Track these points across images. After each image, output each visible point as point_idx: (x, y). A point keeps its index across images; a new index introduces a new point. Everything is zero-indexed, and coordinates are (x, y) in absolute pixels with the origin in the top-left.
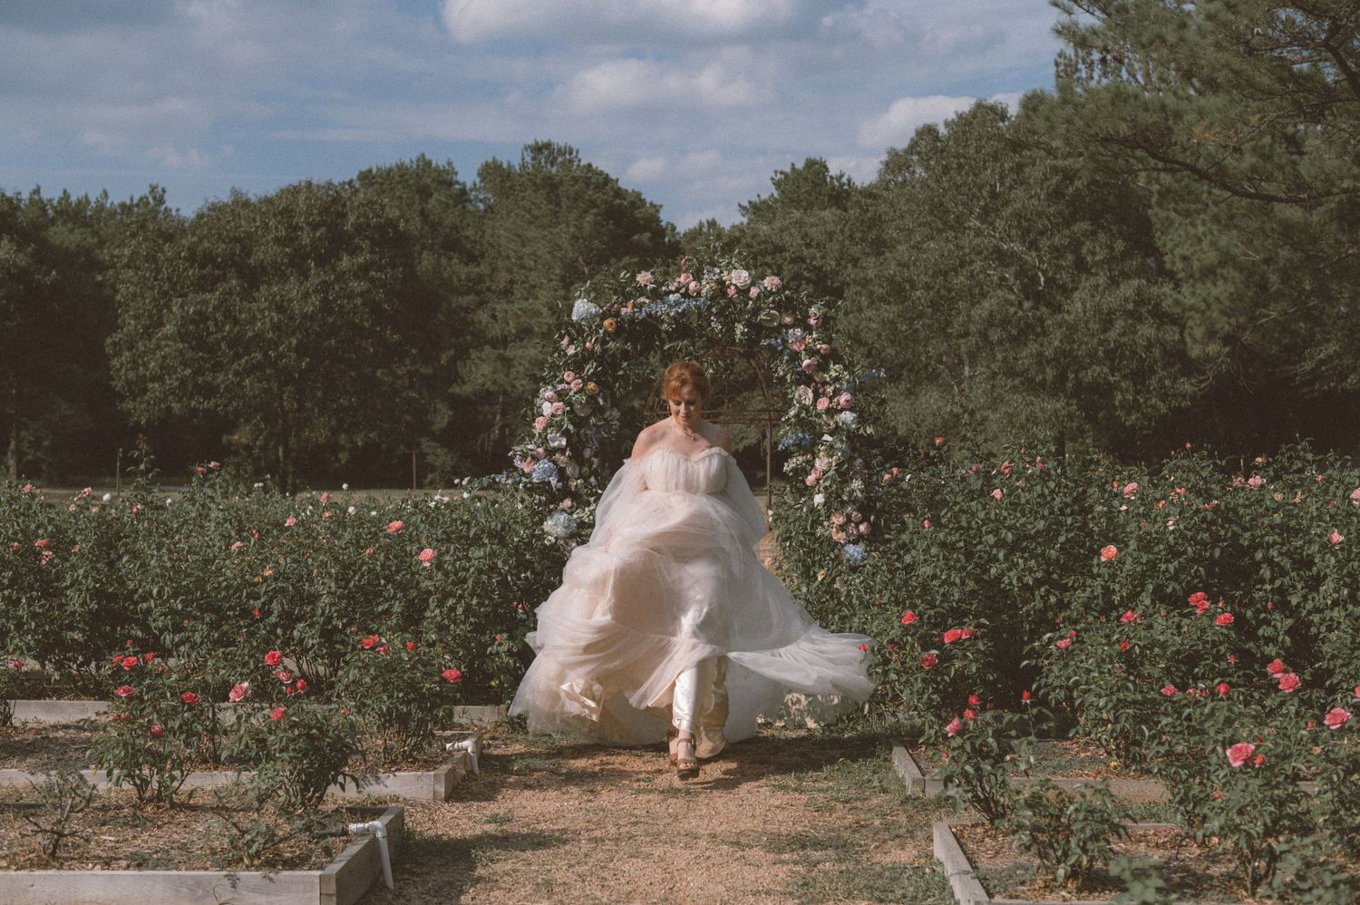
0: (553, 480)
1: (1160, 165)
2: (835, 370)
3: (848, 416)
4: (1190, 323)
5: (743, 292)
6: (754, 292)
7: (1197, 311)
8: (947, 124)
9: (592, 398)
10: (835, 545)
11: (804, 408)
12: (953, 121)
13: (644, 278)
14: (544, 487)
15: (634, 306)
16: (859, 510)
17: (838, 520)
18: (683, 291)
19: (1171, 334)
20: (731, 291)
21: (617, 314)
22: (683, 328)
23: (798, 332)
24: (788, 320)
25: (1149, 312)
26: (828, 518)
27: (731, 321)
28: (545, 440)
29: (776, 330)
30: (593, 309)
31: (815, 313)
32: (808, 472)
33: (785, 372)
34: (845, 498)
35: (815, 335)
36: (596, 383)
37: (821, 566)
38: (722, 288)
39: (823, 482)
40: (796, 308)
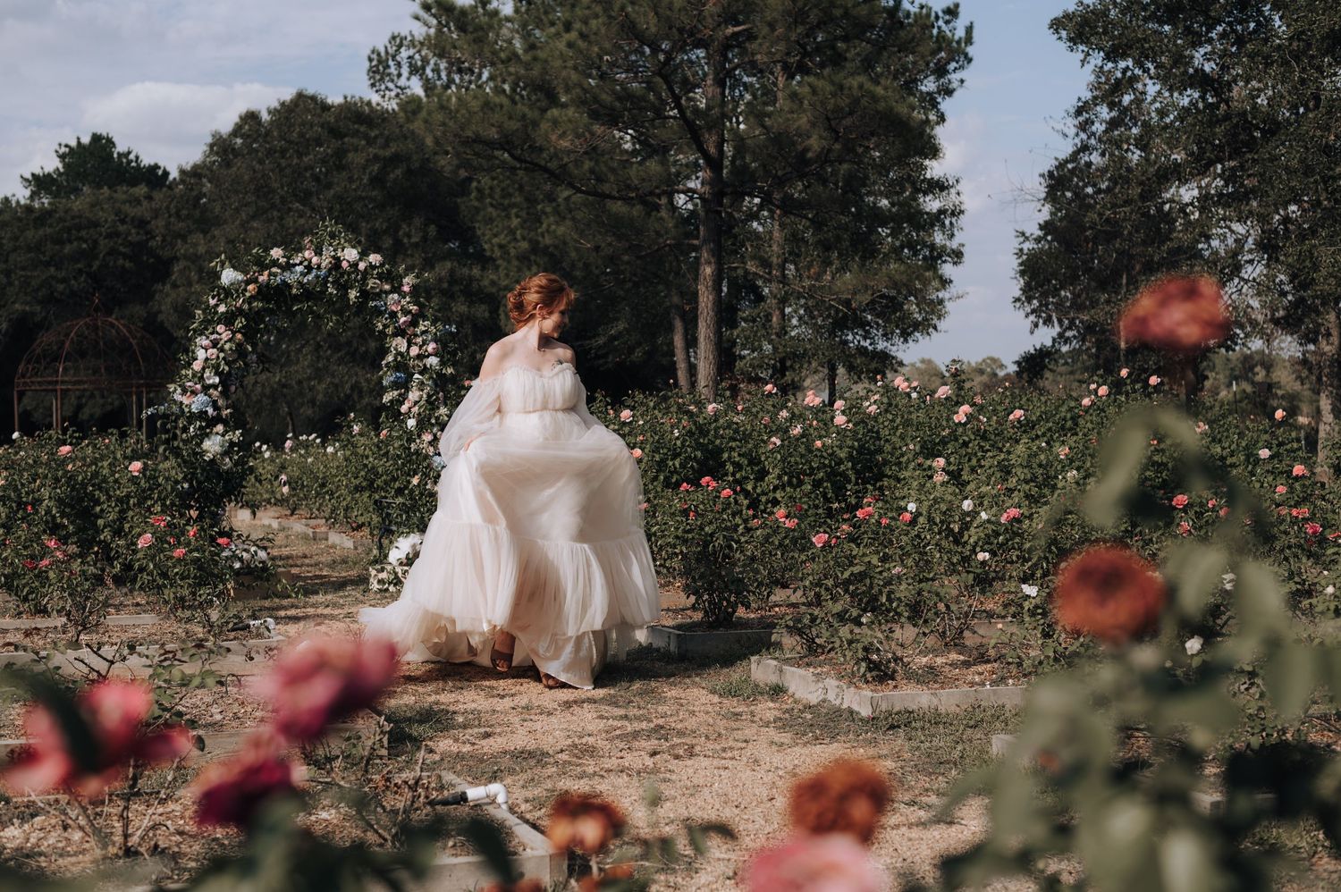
0: (210, 411)
1: (518, 165)
2: (423, 325)
3: (433, 361)
5: (354, 265)
6: (362, 266)
8: (269, 112)
9: (239, 345)
10: (427, 456)
11: (401, 354)
12: (275, 109)
13: (276, 253)
14: (202, 415)
15: (270, 275)
17: (427, 438)
18: (306, 263)
20: (345, 264)
21: (255, 281)
22: (308, 293)
23: (396, 296)
24: (387, 287)
25: (461, 291)
26: (419, 436)
27: (344, 288)
28: (202, 378)
29: (379, 295)
30: (240, 277)
31: (408, 282)
32: (402, 403)
33: (385, 326)
34: (433, 421)
35: (408, 299)
36: (243, 334)
37: (415, 473)
38: (337, 262)
39: (416, 409)
40: (394, 280)
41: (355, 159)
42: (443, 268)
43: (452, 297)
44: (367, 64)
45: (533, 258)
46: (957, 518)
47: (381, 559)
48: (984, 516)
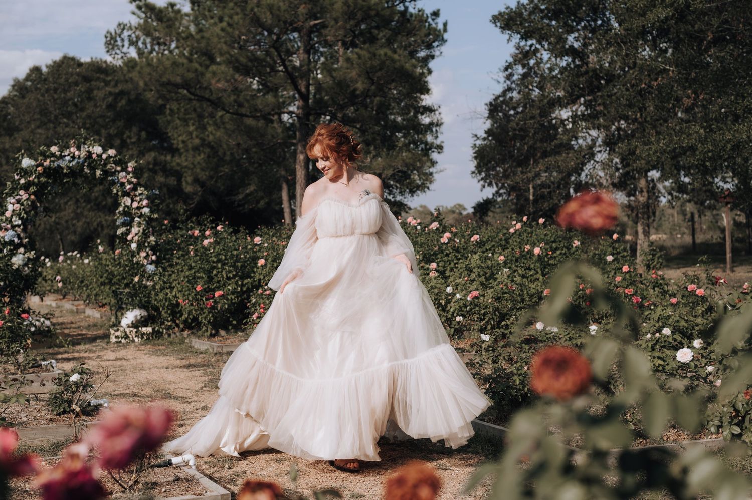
0: (16, 240)
1: (193, 97)
2: (140, 190)
3: (146, 211)
4: (185, 175)
5: (99, 156)
6: (104, 156)
7: (189, 169)
8: (47, 67)
9: (33, 202)
10: (143, 265)
11: (126, 206)
12: (50, 65)
13: (54, 149)
14: (11, 243)
15: (50, 162)
16: (151, 250)
17: (143, 254)
18: (72, 155)
19: (172, 181)
20: (94, 156)
21: (42, 165)
22: (72, 172)
23: (124, 174)
24: (119, 169)
25: (161, 169)
26: (139, 254)
27: (93, 169)
28: (10, 222)
29: (114, 174)
30: (33, 163)
31: (131, 166)
32: (128, 235)
33: (118, 191)
34: (146, 245)
35: (131, 175)
36: (35, 196)
37: (136, 275)
38: (90, 154)
39: (136, 238)
40: (122, 163)
41: (99, 94)
42: (150, 156)
43: (155, 172)
44: (104, 40)
45: (201, 149)
46: (443, 297)
47: (117, 324)
48: (458, 296)
